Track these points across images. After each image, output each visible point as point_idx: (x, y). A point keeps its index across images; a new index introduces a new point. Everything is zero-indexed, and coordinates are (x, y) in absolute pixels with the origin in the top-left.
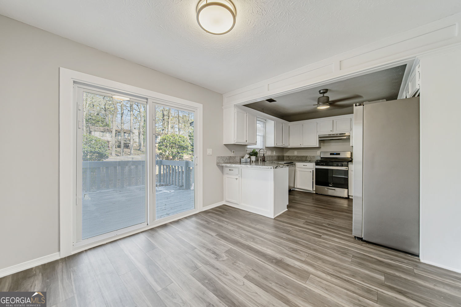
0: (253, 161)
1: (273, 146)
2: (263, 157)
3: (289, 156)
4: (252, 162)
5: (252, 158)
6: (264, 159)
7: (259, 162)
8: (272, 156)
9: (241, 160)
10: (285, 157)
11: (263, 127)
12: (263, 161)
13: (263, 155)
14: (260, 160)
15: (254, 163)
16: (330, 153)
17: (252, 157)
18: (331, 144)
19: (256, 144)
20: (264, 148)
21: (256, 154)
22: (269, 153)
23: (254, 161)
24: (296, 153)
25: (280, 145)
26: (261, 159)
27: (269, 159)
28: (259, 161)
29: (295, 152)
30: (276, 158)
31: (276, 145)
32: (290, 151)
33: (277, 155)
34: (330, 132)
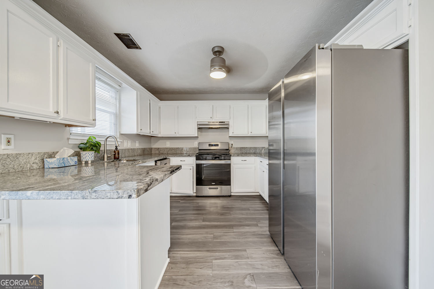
0: (87, 163)
1: (135, 132)
2: (115, 152)
3: (159, 148)
4: (84, 165)
5: (84, 157)
6: (117, 156)
7: (106, 164)
8: (133, 150)
9: (44, 162)
10: (153, 149)
11: (116, 99)
12: (115, 158)
13: (114, 148)
14: (108, 157)
15: (90, 165)
16: (209, 144)
17: (83, 153)
18: (209, 133)
19: (93, 125)
20: (118, 134)
21: (96, 146)
22: (126, 145)
23: (90, 162)
24: (168, 144)
25: (146, 132)
26: (109, 155)
27: (127, 155)
28: (106, 160)
29: (167, 142)
30: (139, 151)
31: (139, 131)
32: (160, 141)
33: (141, 147)
34: (210, 119)
